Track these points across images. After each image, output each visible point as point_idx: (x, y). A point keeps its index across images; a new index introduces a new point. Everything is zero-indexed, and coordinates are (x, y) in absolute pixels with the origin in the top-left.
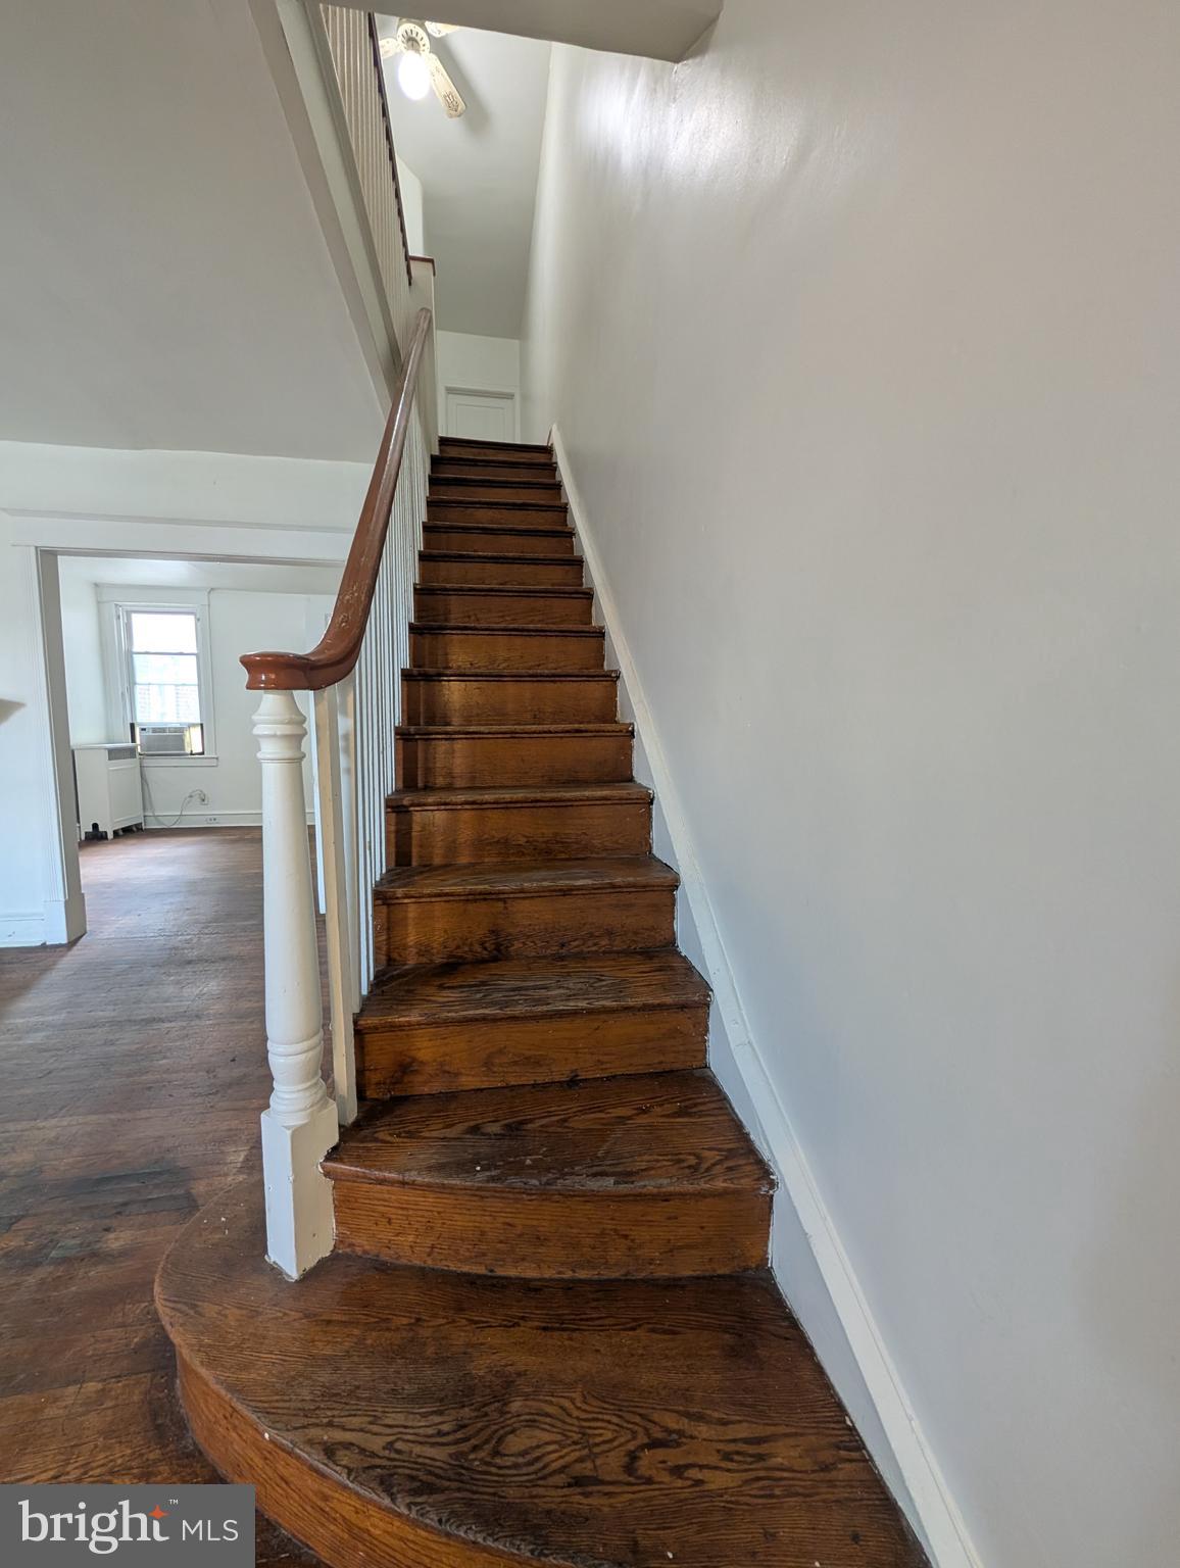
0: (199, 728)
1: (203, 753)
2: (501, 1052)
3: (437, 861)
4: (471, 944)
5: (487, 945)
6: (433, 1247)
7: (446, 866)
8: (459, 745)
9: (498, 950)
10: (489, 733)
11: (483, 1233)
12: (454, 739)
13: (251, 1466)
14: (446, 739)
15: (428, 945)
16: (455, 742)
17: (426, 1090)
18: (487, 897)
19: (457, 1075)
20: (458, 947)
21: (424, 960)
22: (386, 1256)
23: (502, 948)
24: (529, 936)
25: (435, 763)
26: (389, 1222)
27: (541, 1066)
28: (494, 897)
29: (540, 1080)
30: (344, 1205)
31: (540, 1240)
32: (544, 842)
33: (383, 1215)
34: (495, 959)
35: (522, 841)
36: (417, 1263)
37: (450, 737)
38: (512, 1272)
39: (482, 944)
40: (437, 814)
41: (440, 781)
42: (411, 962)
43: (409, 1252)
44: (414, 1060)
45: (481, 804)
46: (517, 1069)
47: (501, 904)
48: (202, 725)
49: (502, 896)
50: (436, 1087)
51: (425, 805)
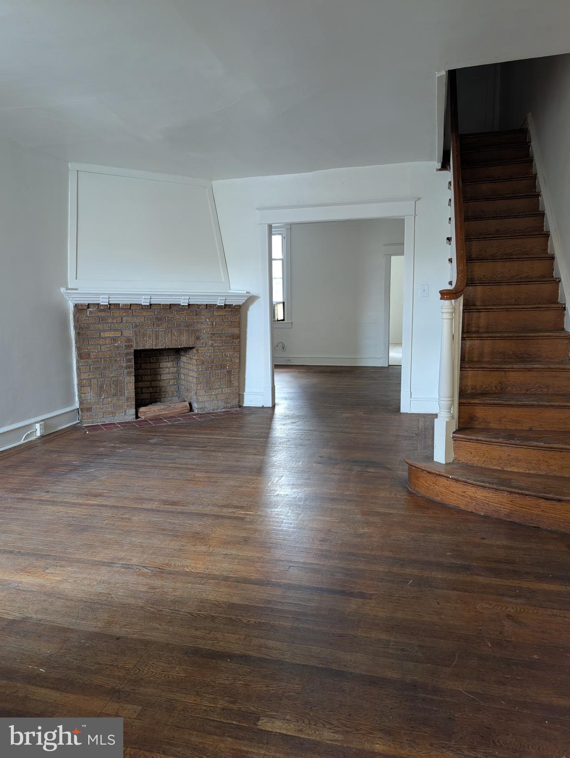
0: (282, 305)
1: (283, 320)
2: (505, 417)
3: (475, 359)
4: (491, 387)
5: (498, 388)
6: (485, 461)
7: (479, 361)
8: (482, 314)
9: (501, 390)
10: (497, 309)
11: (501, 457)
12: (480, 312)
13: (441, 492)
14: (477, 312)
15: (475, 386)
16: (481, 313)
17: (478, 426)
18: (499, 370)
19: (489, 423)
20: (486, 388)
21: (474, 391)
22: (470, 463)
23: (503, 389)
24: (514, 386)
25: (472, 322)
26: (471, 454)
27: (518, 423)
28: (501, 370)
29: (518, 428)
30: (456, 448)
31: (518, 460)
32: (520, 354)
33: (469, 451)
34: (501, 393)
35: (511, 353)
36: (479, 465)
37: (479, 311)
38: (509, 470)
39: (496, 387)
40: (476, 341)
41: (474, 329)
42: (469, 392)
43: (477, 462)
44: (475, 416)
45: (494, 337)
46: (509, 423)
47: (503, 373)
48: (284, 303)
49: (505, 370)
50: (482, 426)
51: (472, 337)
